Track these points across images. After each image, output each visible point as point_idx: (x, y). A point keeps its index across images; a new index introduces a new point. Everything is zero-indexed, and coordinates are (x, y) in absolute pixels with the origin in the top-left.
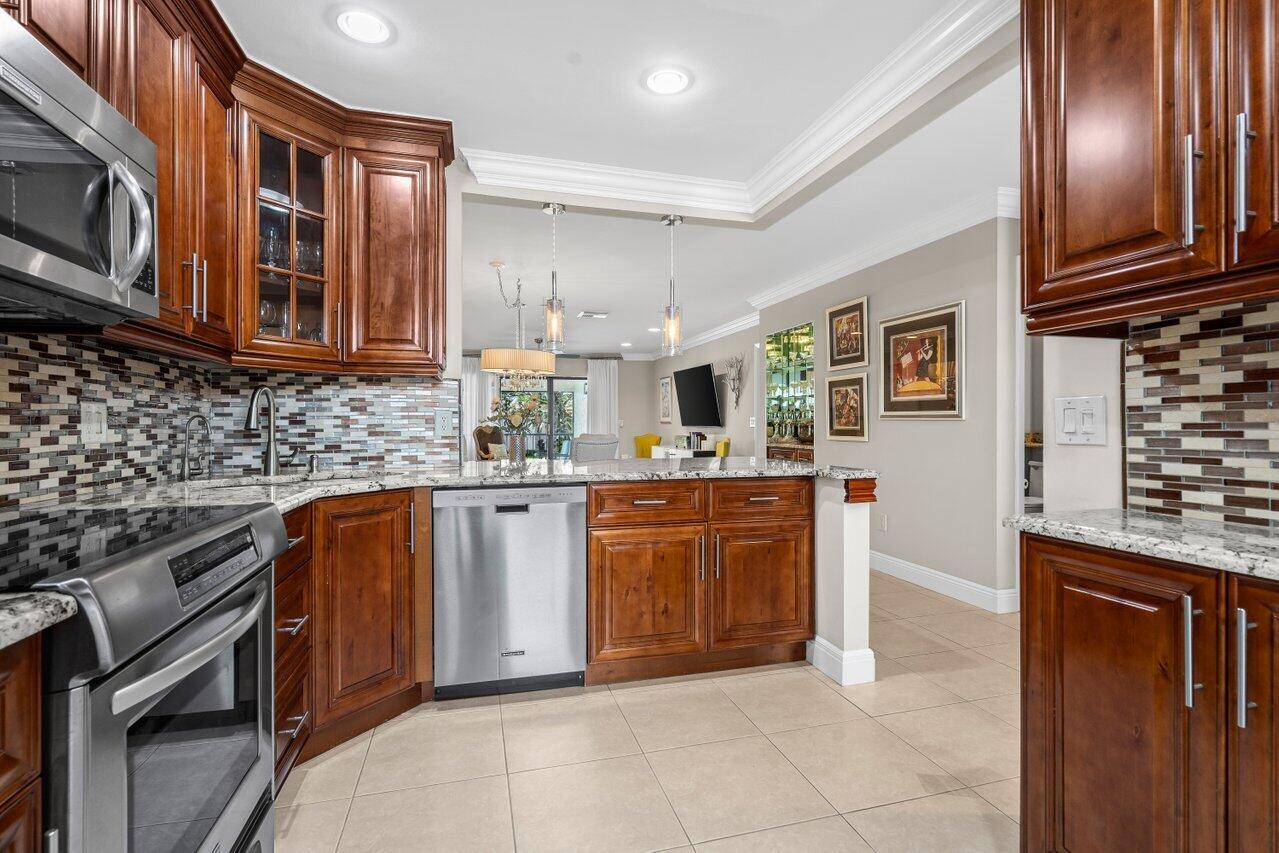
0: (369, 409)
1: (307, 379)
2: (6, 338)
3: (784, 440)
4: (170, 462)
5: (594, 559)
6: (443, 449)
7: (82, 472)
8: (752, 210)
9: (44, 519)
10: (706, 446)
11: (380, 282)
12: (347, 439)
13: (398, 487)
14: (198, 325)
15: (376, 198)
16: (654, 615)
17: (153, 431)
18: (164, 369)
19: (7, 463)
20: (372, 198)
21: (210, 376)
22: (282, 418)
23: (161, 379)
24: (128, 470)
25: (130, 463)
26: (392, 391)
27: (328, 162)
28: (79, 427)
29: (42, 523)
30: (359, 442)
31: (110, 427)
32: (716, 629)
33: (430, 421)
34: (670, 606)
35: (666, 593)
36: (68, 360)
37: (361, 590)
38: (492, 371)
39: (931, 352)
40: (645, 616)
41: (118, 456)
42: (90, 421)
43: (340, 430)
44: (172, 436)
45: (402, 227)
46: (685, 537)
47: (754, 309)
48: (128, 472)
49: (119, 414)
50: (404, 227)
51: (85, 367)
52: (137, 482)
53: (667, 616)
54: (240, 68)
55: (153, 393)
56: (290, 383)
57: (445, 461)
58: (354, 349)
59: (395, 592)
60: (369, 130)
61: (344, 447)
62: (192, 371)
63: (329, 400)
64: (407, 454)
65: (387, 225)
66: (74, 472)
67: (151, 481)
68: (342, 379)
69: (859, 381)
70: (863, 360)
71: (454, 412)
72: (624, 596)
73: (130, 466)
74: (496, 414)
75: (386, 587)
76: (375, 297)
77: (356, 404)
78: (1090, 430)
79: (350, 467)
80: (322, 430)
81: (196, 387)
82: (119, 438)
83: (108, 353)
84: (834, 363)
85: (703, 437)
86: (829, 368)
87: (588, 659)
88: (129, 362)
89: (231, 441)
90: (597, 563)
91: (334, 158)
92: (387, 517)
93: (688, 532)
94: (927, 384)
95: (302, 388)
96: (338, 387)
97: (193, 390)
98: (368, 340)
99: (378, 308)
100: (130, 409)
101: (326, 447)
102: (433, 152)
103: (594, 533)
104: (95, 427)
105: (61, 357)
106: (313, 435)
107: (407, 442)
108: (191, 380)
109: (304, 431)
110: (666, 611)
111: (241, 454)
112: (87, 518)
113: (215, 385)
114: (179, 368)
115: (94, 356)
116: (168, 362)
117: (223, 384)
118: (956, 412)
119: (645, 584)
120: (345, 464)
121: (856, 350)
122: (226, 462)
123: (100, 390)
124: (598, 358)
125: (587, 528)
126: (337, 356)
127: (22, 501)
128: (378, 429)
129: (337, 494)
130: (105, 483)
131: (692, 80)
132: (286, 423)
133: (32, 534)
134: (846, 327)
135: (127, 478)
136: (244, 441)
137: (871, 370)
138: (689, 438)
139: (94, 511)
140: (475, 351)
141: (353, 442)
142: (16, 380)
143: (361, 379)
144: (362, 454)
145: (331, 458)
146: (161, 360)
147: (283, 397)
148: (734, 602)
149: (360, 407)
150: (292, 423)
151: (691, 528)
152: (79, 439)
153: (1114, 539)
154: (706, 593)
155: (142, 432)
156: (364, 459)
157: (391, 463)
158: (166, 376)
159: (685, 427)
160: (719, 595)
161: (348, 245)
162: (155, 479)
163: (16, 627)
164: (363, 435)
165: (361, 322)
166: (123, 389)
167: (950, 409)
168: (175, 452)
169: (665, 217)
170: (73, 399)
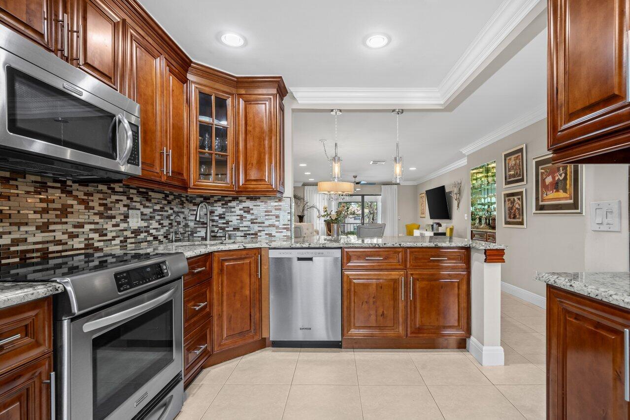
0: (251, 212)
1: (226, 199)
2: (98, 186)
3: (481, 227)
4: (169, 234)
5: (345, 286)
6: (283, 230)
7: (129, 238)
8: (442, 102)
9: (113, 256)
10: (441, 230)
11: (251, 153)
12: (242, 225)
13: (252, 247)
14: (168, 177)
15: (250, 116)
16: (376, 316)
17: (161, 222)
18: (167, 196)
19: (98, 234)
20: (248, 115)
21: (188, 198)
22: (216, 216)
23: (165, 200)
24: (150, 237)
25: (151, 235)
26: (261, 203)
27: (229, 102)
28: (128, 220)
29: (113, 258)
30: (247, 227)
31: (142, 220)
32: (411, 327)
33: (277, 217)
34: (385, 312)
35: (383, 305)
36: (123, 193)
37: (235, 293)
38: (323, 192)
39: (563, 175)
40: (372, 316)
41: (146, 232)
42: (133, 217)
43: (239, 221)
44: (170, 224)
45: (260, 128)
46: (393, 277)
47: (463, 156)
48: (151, 238)
49: (146, 215)
50: (261, 128)
51: (131, 196)
52: (154, 242)
53: (384, 317)
54: (190, 66)
55: (161, 206)
56: (219, 200)
57: (284, 236)
58: (241, 185)
59: (252, 295)
60: (246, 85)
61: (241, 229)
62: (179, 196)
63: (235, 208)
64: (267, 232)
65: (254, 128)
66: (126, 238)
67: (161, 242)
68: (240, 198)
69: (521, 193)
70: (523, 181)
71: (288, 213)
72: (361, 306)
73: (151, 236)
74: (326, 213)
75: (247, 292)
76: (249, 160)
77: (246, 209)
78: (610, 222)
79: (243, 238)
80: (232, 221)
81: (182, 203)
82: (146, 224)
83: (141, 190)
84: (507, 183)
85: (440, 225)
86: (504, 186)
87: (343, 335)
88: (150, 193)
89: (197, 226)
90: (347, 288)
91: (231, 100)
92: (247, 261)
93: (395, 275)
94: (561, 194)
95: (224, 202)
96: (238, 202)
97: (181, 204)
98: (246, 180)
99: (251, 165)
100: (151, 213)
101: (234, 229)
102: (274, 91)
103: (345, 273)
104: (135, 220)
105: (120, 192)
106: (228, 224)
107: (267, 227)
108: (179, 200)
109: (225, 221)
110: (383, 314)
111: (200, 231)
112: (132, 256)
113: (191, 202)
114: (174, 195)
115: (135, 191)
116: (168, 192)
117: (193, 201)
118: (579, 211)
119: (371, 300)
120: (241, 236)
121: (520, 176)
122: (195, 235)
123: (138, 205)
124: (387, 184)
125: (342, 270)
126: (233, 188)
127: (104, 249)
128: (255, 221)
129: (223, 250)
130: (140, 243)
131: (390, 40)
132: (217, 218)
133: (109, 261)
134: (514, 162)
135: (149, 241)
136: (201, 226)
137: (528, 187)
138: (432, 226)
139: (135, 254)
140: (315, 183)
141: (245, 227)
142: (101, 202)
143: (248, 198)
144: (248, 232)
145: (236, 234)
146: (165, 192)
147: (216, 207)
148: (421, 313)
149: (247, 210)
150: (220, 218)
151: (397, 273)
152: (128, 225)
153: (589, 290)
154: (406, 307)
155: (156, 222)
156: (249, 234)
157: (261, 236)
158: (168, 199)
159: (432, 220)
160: (413, 309)
161: (238, 138)
162: (162, 241)
163: (32, 294)
164: (249, 223)
165: (243, 173)
166: (148, 204)
167: (576, 209)
168: (171, 230)
169: (394, 111)
170: (126, 209)
